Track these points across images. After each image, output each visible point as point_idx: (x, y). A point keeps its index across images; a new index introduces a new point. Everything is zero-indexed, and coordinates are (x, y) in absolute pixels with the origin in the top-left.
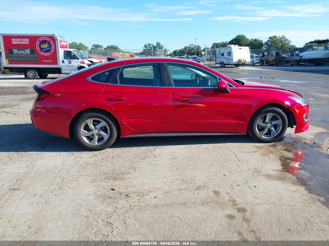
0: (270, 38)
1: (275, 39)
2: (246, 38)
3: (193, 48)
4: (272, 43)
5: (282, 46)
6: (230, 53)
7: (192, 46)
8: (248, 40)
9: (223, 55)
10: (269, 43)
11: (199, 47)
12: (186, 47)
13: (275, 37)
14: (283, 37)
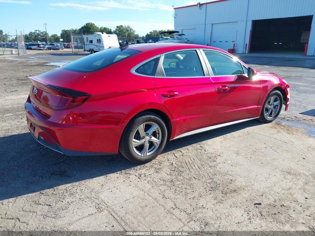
0: (117, 27)
1: (122, 29)
2: (96, 27)
3: (39, 35)
4: (120, 32)
5: (129, 35)
6: (100, 40)
7: (38, 32)
8: (98, 28)
9: (91, 42)
10: (118, 32)
11: (46, 34)
12: (31, 32)
13: (121, 26)
14: (129, 27)
